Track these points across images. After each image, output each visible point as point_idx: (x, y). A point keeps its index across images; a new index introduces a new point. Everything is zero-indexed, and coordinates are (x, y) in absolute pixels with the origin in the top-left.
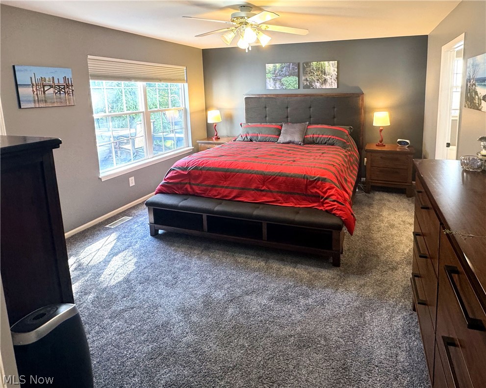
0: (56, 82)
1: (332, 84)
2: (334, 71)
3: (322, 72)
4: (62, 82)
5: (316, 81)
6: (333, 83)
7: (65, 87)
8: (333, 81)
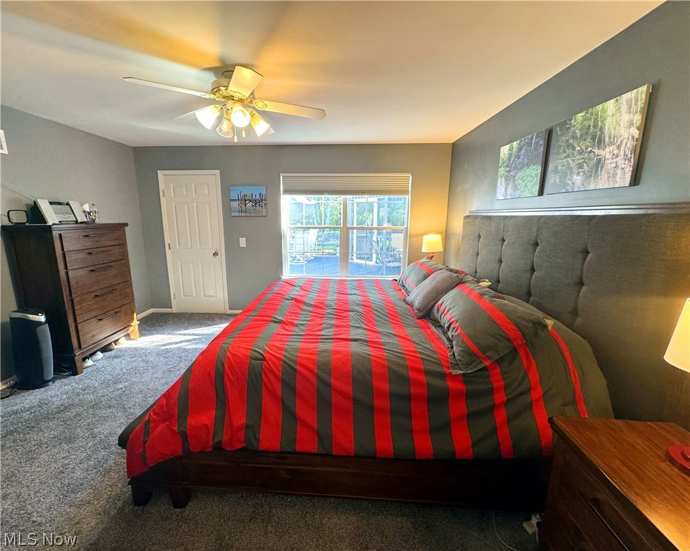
0: (254, 197)
1: (615, 175)
2: (631, 124)
3: (593, 139)
4: (258, 197)
5: (575, 170)
6: (619, 172)
7: (259, 202)
8: (621, 162)
